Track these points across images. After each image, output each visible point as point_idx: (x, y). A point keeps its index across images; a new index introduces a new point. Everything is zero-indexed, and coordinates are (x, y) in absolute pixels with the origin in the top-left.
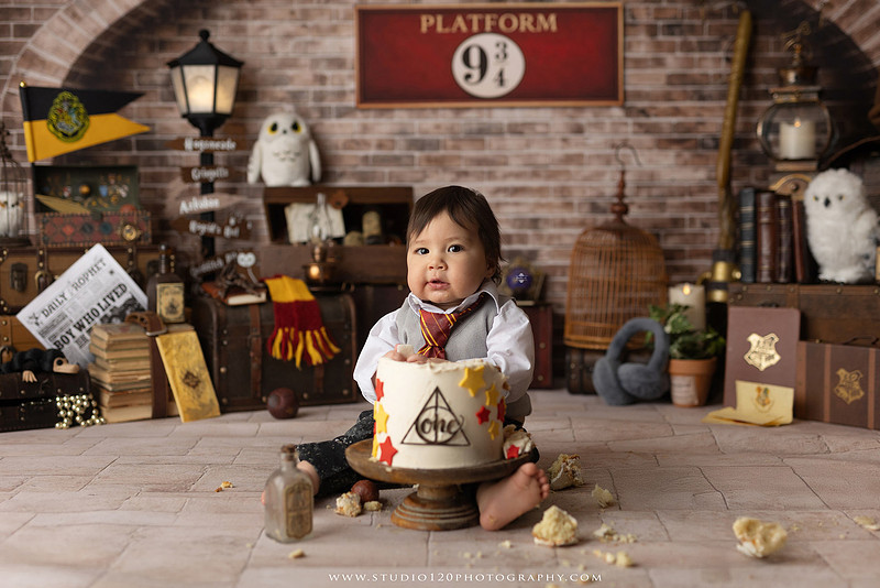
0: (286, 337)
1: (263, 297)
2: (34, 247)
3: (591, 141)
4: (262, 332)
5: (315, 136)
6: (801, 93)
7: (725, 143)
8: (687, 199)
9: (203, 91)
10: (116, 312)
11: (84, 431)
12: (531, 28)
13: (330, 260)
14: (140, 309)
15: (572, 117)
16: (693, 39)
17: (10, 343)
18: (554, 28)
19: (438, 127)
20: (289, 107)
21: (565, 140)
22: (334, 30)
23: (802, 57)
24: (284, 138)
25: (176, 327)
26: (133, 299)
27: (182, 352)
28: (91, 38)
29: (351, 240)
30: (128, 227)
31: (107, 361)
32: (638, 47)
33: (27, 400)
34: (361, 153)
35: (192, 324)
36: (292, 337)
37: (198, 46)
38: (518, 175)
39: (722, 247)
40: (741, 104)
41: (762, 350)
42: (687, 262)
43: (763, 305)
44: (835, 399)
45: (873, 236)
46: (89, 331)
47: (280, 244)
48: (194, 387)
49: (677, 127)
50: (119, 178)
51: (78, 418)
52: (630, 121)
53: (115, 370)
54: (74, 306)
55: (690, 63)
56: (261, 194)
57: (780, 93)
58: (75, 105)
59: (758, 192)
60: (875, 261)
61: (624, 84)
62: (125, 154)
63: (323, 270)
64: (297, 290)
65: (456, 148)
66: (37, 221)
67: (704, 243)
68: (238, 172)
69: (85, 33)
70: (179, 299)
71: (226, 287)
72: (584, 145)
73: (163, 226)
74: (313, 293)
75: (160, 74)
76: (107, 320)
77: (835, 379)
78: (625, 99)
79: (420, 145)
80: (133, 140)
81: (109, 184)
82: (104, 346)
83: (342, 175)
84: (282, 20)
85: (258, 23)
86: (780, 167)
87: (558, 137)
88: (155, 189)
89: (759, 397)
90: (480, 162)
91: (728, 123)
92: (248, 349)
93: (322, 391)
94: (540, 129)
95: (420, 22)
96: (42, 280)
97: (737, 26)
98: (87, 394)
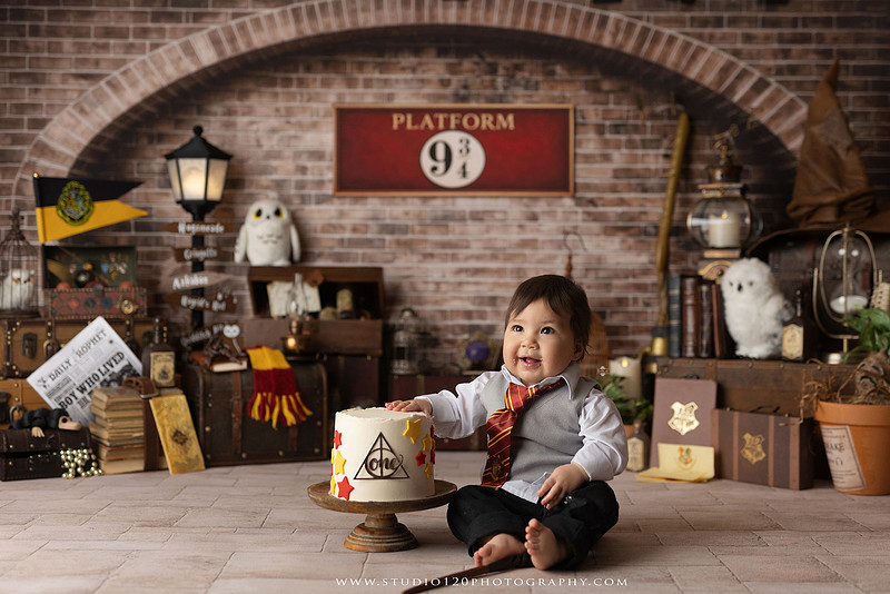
0: (264, 400)
1: (244, 365)
2: (42, 319)
3: (543, 228)
4: (243, 397)
5: (295, 220)
6: (725, 189)
7: (663, 232)
8: (631, 280)
9: (196, 180)
10: (115, 377)
11: (84, 481)
12: (491, 127)
13: (306, 333)
14: (135, 374)
15: (527, 206)
16: (637, 137)
17: (20, 403)
18: (512, 126)
19: (407, 213)
20: (273, 194)
21: (521, 226)
22: (314, 125)
23: (728, 157)
24: (268, 222)
25: (167, 391)
26: (130, 365)
27: (173, 412)
28: (97, 131)
29: (325, 315)
30: (126, 302)
31: (106, 420)
32: (588, 144)
33: (34, 453)
34: (337, 236)
35: (181, 388)
36: (269, 400)
37: (192, 141)
38: (478, 258)
39: (661, 324)
40: (679, 196)
41: (683, 417)
42: (630, 338)
43: (686, 377)
44: (743, 460)
45: (779, 317)
46: (90, 393)
47: (263, 317)
48: (182, 444)
49: (622, 216)
50: (119, 256)
51: (79, 470)
52: (580, 210)
53: (113, 428)
54: (77, 371)
55: (634, 159)
56: (246, 272)
57: (708, 190)
58: (81, 193)
59: (683, 277)
60: (782, 340)
61: (575, 177)
62: (124, 234)
63: (299, 341)
64: (275, 359)
65: (423, 232)
66: (46, 295)
67: (646, 320)
68: (226, 253)
69: (92, 127)
70: (171, 366)
71: (212, 356)
72: (538, 231)
73: (158, 301)
74: (289, 362)
75: (157, 164)
76: (106, 384)
77: (742, 443)
78: (575, 190)
79: (391, 229)
80: (132, 223)
81: (110, 262)
82: (104, 407)
83: (320, 255)
84: (268, 116)
85: (246, 119)
86: (708, 254)
87: (516, 223)
88: (150, 267)
89: (682, 456)
90: (444, 245)
91: (667, 213)
92: (230, 411)
93: (295, 449)
94: (498, 216)
95: (391, 120)
96: (49, 348)
97: (675, 127)
98: (87, 449)
